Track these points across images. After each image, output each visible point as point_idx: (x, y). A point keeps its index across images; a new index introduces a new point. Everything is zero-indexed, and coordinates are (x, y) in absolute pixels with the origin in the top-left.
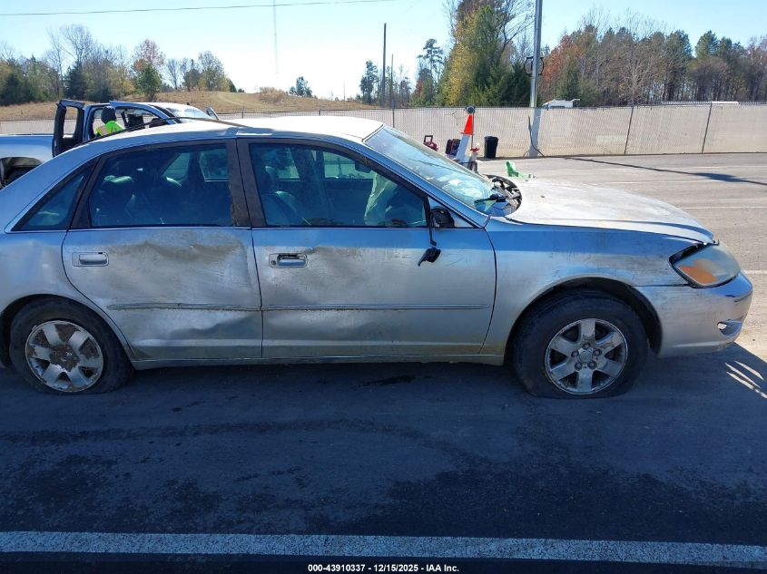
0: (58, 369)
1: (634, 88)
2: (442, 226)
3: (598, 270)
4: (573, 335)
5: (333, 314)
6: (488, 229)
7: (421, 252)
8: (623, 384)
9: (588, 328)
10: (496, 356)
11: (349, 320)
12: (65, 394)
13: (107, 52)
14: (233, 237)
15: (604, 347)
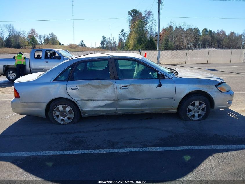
0: (62, 118)
1: (184, 45)
2: (162, 78)
3: (199, 88)
4: (194, 105)
5: (135, 100)
6: (173, 79)
7: (157, 85)
8: (206, 117)
9: (197, 103)
10: (175, 111)
11: (139, 102)
12: (63, 124)
13: (19, 32)
14: (111, 82)
15: (201, 108)
